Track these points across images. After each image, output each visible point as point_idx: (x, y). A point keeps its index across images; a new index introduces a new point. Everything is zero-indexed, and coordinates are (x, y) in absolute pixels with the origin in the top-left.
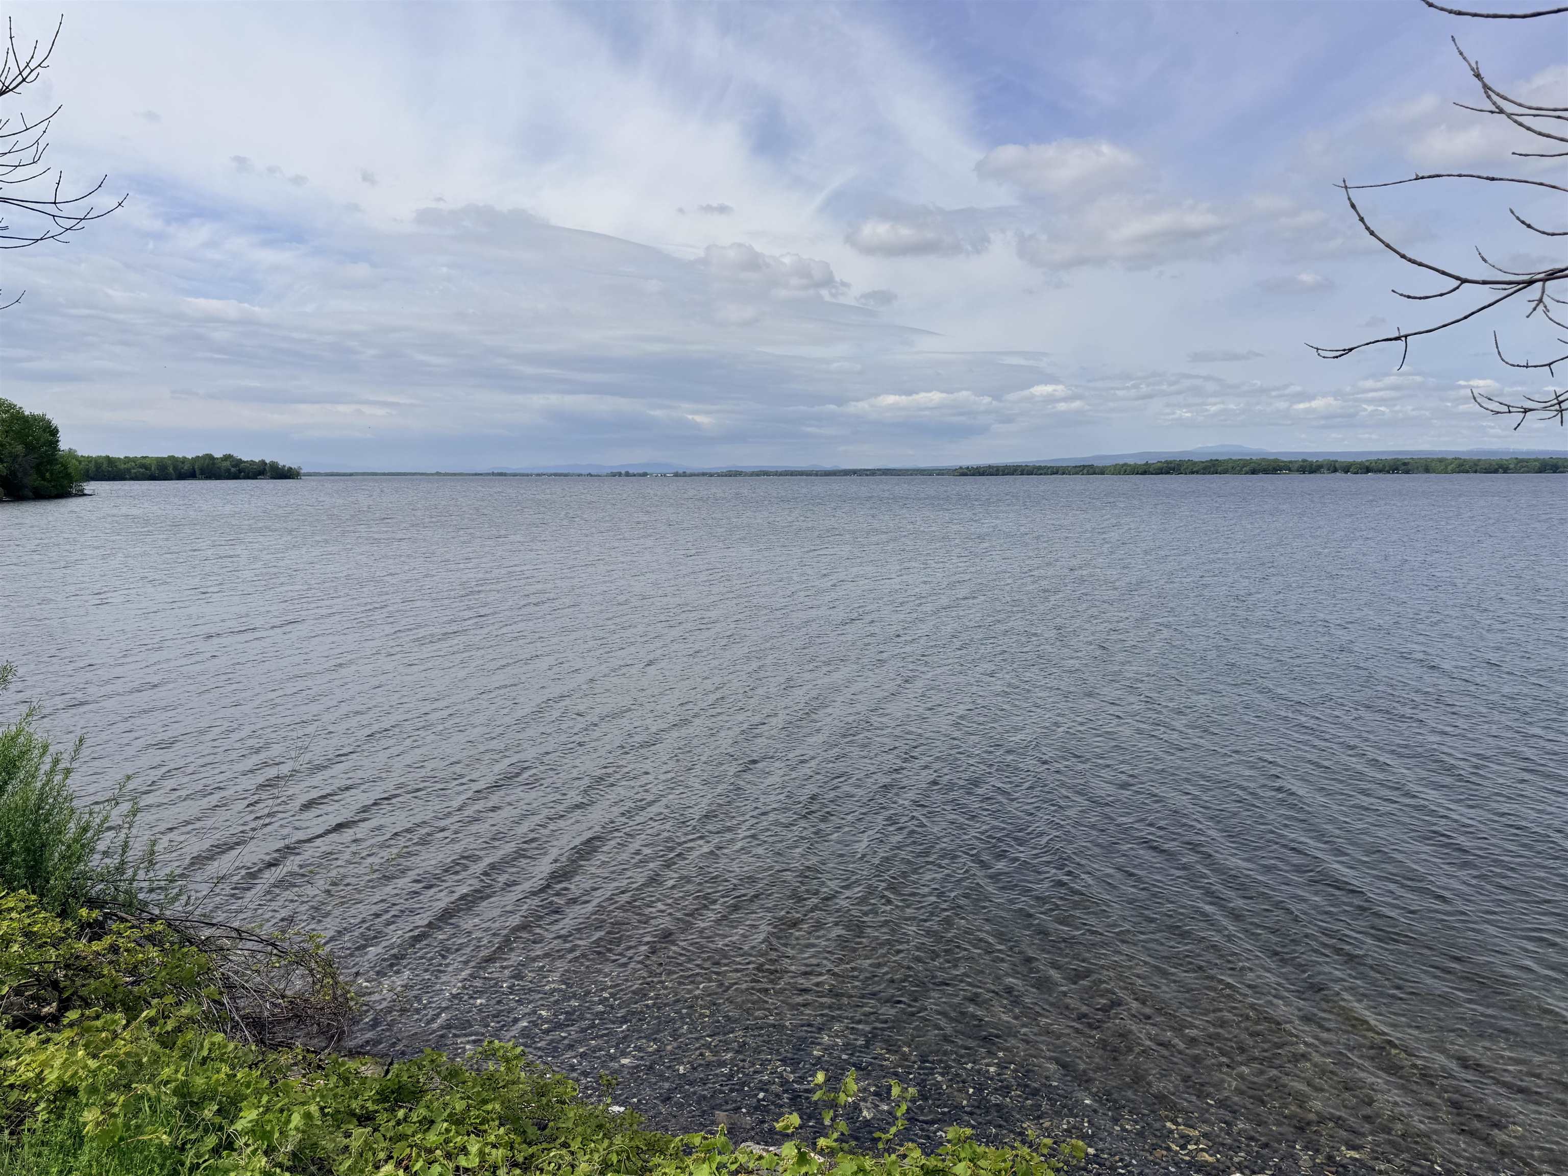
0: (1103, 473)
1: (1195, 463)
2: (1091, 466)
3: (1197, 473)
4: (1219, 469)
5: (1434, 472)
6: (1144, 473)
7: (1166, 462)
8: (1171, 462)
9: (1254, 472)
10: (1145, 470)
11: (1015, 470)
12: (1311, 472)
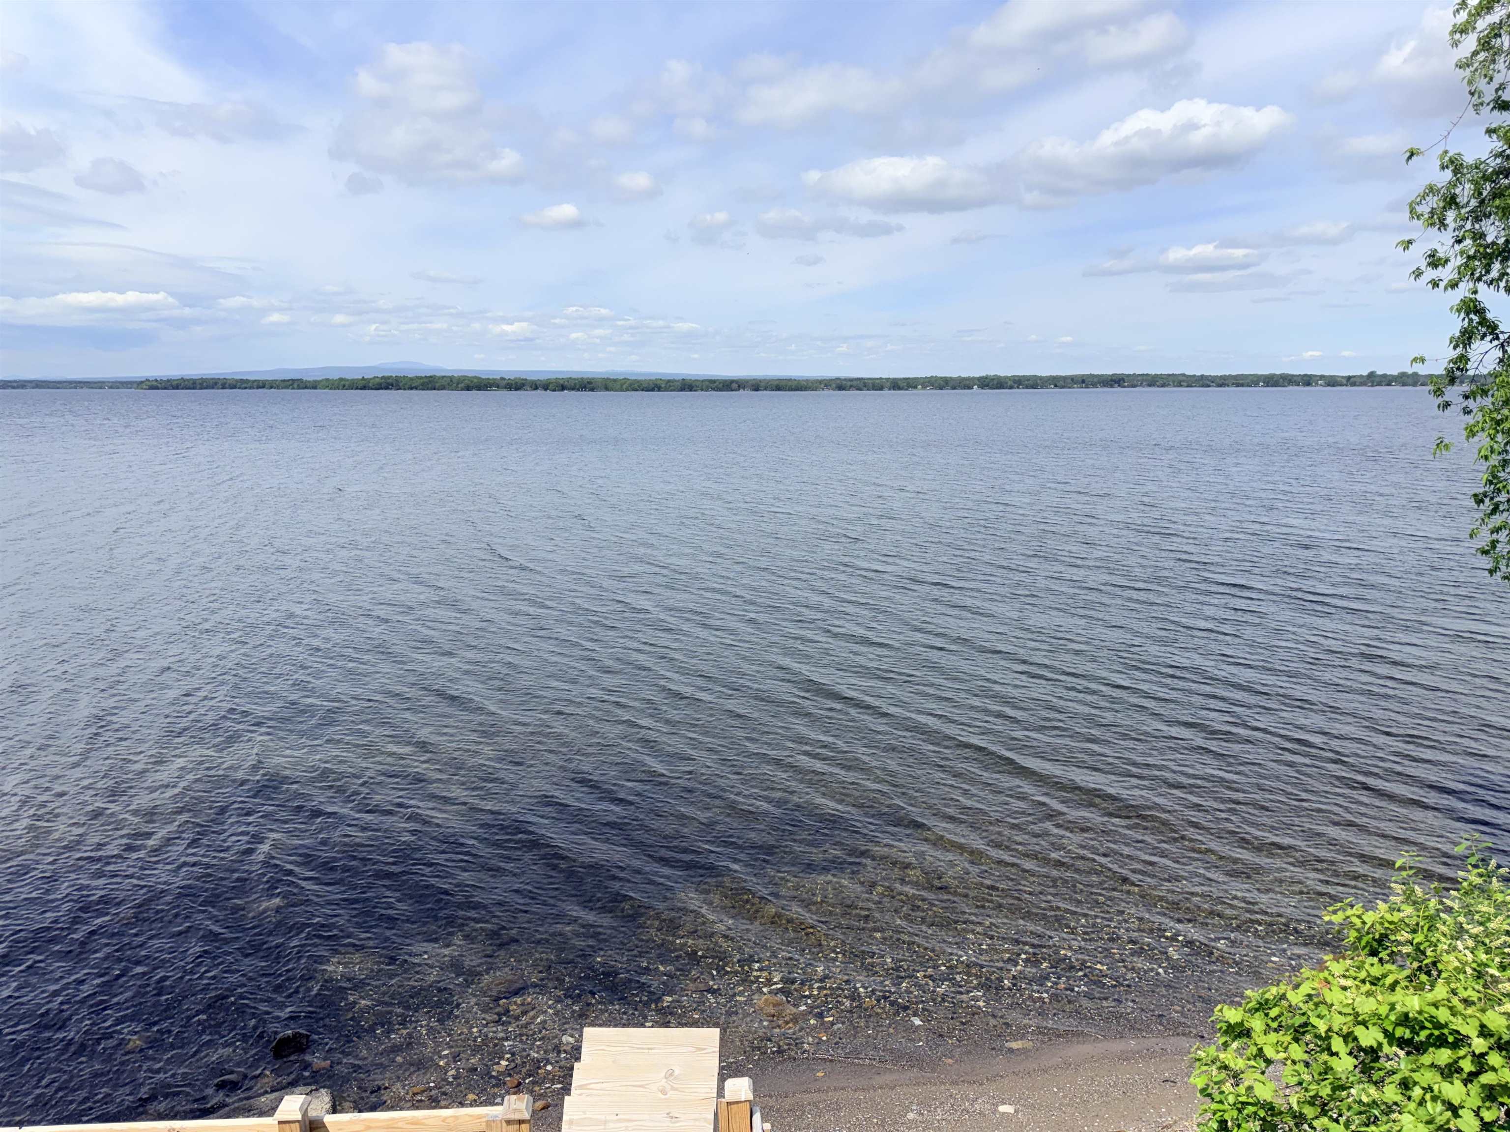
0: (315, 388)
1: (412, 379)
3: (416, 388)
4: (437, 385)
5: (612, 390)
6: (364, 388)
7: (383, 377)
8: (389, 378)
9: (468, 388)
10: (364, 385)
11: (216, 384)
12: (517, 389)
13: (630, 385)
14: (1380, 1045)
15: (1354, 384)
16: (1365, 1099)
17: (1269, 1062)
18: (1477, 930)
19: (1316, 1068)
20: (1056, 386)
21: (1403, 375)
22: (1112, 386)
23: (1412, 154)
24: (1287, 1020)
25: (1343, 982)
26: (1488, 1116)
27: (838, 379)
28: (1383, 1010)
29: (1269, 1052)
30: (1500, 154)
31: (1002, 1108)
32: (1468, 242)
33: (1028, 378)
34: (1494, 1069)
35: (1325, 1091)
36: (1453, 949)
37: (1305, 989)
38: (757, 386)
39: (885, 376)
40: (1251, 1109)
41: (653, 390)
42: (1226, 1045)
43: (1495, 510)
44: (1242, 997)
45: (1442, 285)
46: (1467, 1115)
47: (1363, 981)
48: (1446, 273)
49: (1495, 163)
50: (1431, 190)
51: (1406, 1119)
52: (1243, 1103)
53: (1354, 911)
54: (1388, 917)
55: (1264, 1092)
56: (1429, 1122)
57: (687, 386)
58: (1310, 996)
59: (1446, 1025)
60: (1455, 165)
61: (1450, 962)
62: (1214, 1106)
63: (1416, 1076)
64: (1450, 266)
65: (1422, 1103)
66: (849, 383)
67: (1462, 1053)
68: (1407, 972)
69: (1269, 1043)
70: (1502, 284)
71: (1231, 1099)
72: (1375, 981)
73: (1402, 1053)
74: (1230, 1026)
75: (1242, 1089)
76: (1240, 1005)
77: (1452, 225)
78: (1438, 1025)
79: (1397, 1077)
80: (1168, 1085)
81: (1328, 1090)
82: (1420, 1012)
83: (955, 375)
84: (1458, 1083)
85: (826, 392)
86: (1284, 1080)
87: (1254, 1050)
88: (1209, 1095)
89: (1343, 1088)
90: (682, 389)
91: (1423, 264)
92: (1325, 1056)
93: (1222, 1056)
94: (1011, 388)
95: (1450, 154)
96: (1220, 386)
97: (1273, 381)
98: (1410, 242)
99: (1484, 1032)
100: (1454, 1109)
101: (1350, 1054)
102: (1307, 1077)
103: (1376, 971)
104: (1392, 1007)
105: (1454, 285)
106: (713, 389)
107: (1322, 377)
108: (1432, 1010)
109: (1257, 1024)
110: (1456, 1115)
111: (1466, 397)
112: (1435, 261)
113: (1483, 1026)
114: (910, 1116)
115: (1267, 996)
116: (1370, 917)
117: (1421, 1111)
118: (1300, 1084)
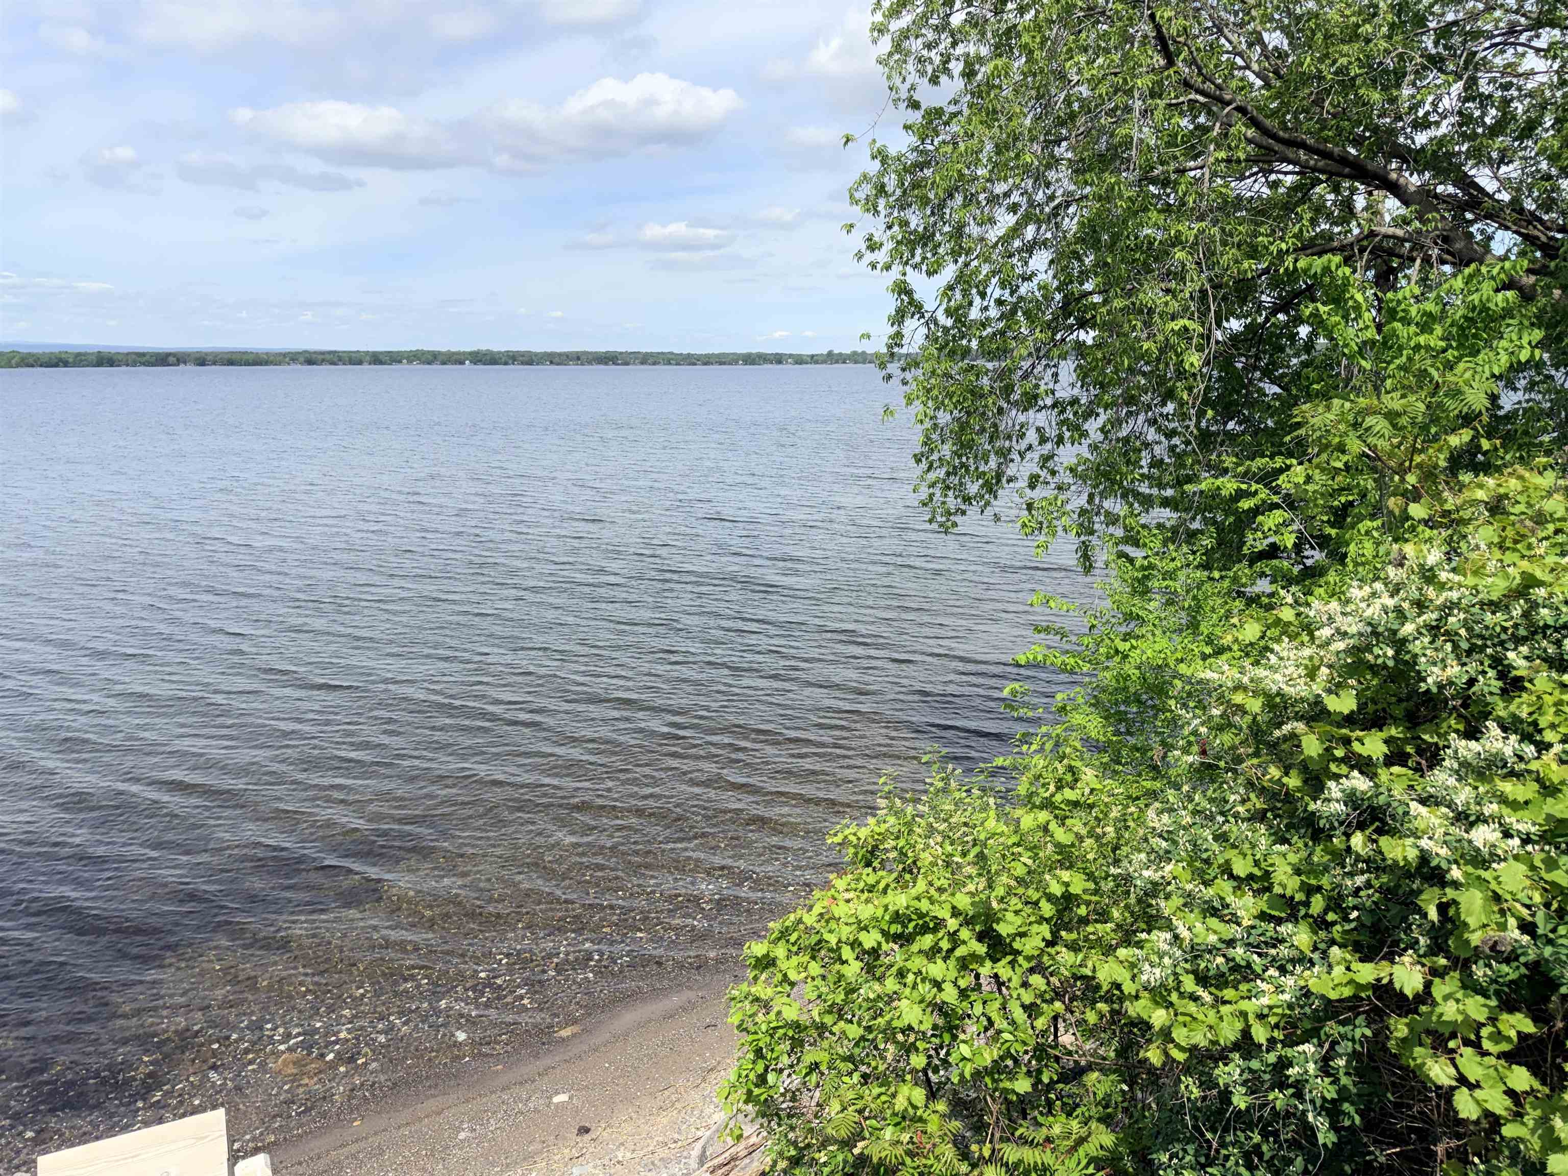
14: (879, 944)
15: (817, 362)
16: (872, 996)
17: (792, 984)
18: (943, 826)
19: (831, 978)
21: (855, 353)
22: (606, 364)
23: (848, 140)
24: (805, 942)
25: (848, 896)
26: (963, 983)
27: (306, 352)
28: (880, 913)
29: (793, 976)
30: (916, 149)
31: (556, 1099)
32: (896, 228)
33: (523, 354)
34: (964, 942)
35: (840, 998)
36: (927, 846)
37: (817, 909)
39: (363, 348)
40: (781, 1031)
42: (756, 978)
43: (930, 468)
44: (767, 930)
45: (879, 266)
46: (948, 987)
47: (862, 891)
48: (881, 256)
49: (912, 157)
50: (865, 178)
51: (905, 1002)
52: (775, 1028)
53: (851, 830)
54: (877, 830)
55: (791, 1014)
56: (921, 1002)
58: (821, 915)
59: (927, 914)
60: (881, 155)
61: (926, 858)
62: (751, 1038)
63: (909, 964)
64: (885, 249)
65: (914, 986)
66: (320, 357)
67: (940, 935)
68: (895, 875)
69: (790, 966)
70: (924, 268)
71: (764, 1027)
72: (871, 889)
73: (896, 947)
74: (758, 960)
75: (772, 1016)
76: (765, 937)
77: (883, 213)
78: (921, 916)
79: (894, 970)
80: (709, 1030)
81: (842, 996)
82: (907, 908)
83: (444, 349)
84: (939, 961)
86: (807, 997)
87: (779, 976)
88: (745, 1030)
89: (853, 991)
91: (863, 247)
92: (837, 966)
93: (753, 990)
94: (506, 364)
95: (878, 145)
96: (705, 364)
97: (750, 360)
98: (852, 226)
99: (955, 912)
100: (938, 985)
101: (857, 958)
102: (824, 990)
103: (871, 880)
104: (886, 908)
105: (888, 267)
107: (790, 356)
108: (916, 903)
109: (780, 952)
110: (940, 990)
111: (903, 370)
112: (873, 246)
113: (954, 908)
114: (462, 1136)
115: (787, 924)
116: (863, 833)
117: (915, 993)
118: (819, 997)
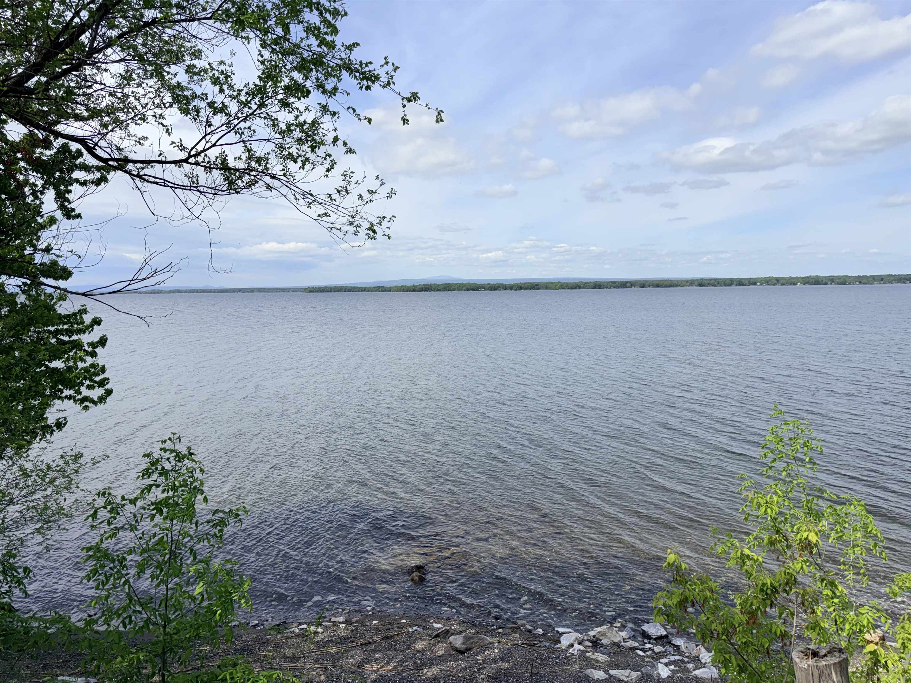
0: (390, 291)
1: (438, 285)
2: (383, 287)
3: (440, 290)
4: (452, 288)
6: (414, 291)
7: (424, 285)
8: (427, 285)
9: (468, 290)
10: (413, 289)
11: (341, 289)
13: (561, 285)
20: (860, 283)
33: (839, 277)
38: (643, 284)
41: (575, 288)
57: (597, 285)
66: (708, 282)
85: (691, 288)
90: (594, 288)
106: (615, 287)
